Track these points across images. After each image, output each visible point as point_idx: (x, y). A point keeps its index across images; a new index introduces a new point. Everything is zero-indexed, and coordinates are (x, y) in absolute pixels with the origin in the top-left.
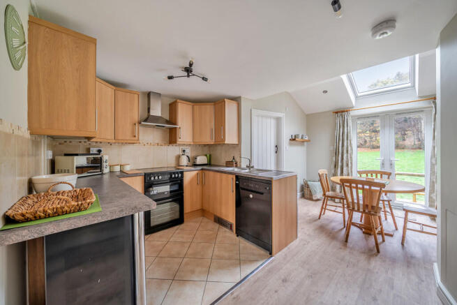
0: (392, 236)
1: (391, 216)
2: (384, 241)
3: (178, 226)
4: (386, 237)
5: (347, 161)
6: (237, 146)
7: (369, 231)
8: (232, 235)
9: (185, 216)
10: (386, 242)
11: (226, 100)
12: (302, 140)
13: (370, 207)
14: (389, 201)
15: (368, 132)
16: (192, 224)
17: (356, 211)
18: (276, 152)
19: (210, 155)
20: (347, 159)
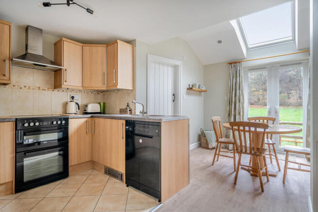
0: (274, 176)
1: (275, 160)
2: (268, 181)
3: (61, 181)
4: (270, 178)
5: (239, 110)
6: (131, 92)
7: (255, 173)
8: (121, 185)
9: (70, 169)
10: (270, 182)
11: (118, 41)
12: (198, 90)
13: (255, 149)
14: (273, 144)
15: (261, 91)
16: (78, 177)
17: (243, 153)
18: (174, 101)
19: (104, 104)
20: (239, 108)
